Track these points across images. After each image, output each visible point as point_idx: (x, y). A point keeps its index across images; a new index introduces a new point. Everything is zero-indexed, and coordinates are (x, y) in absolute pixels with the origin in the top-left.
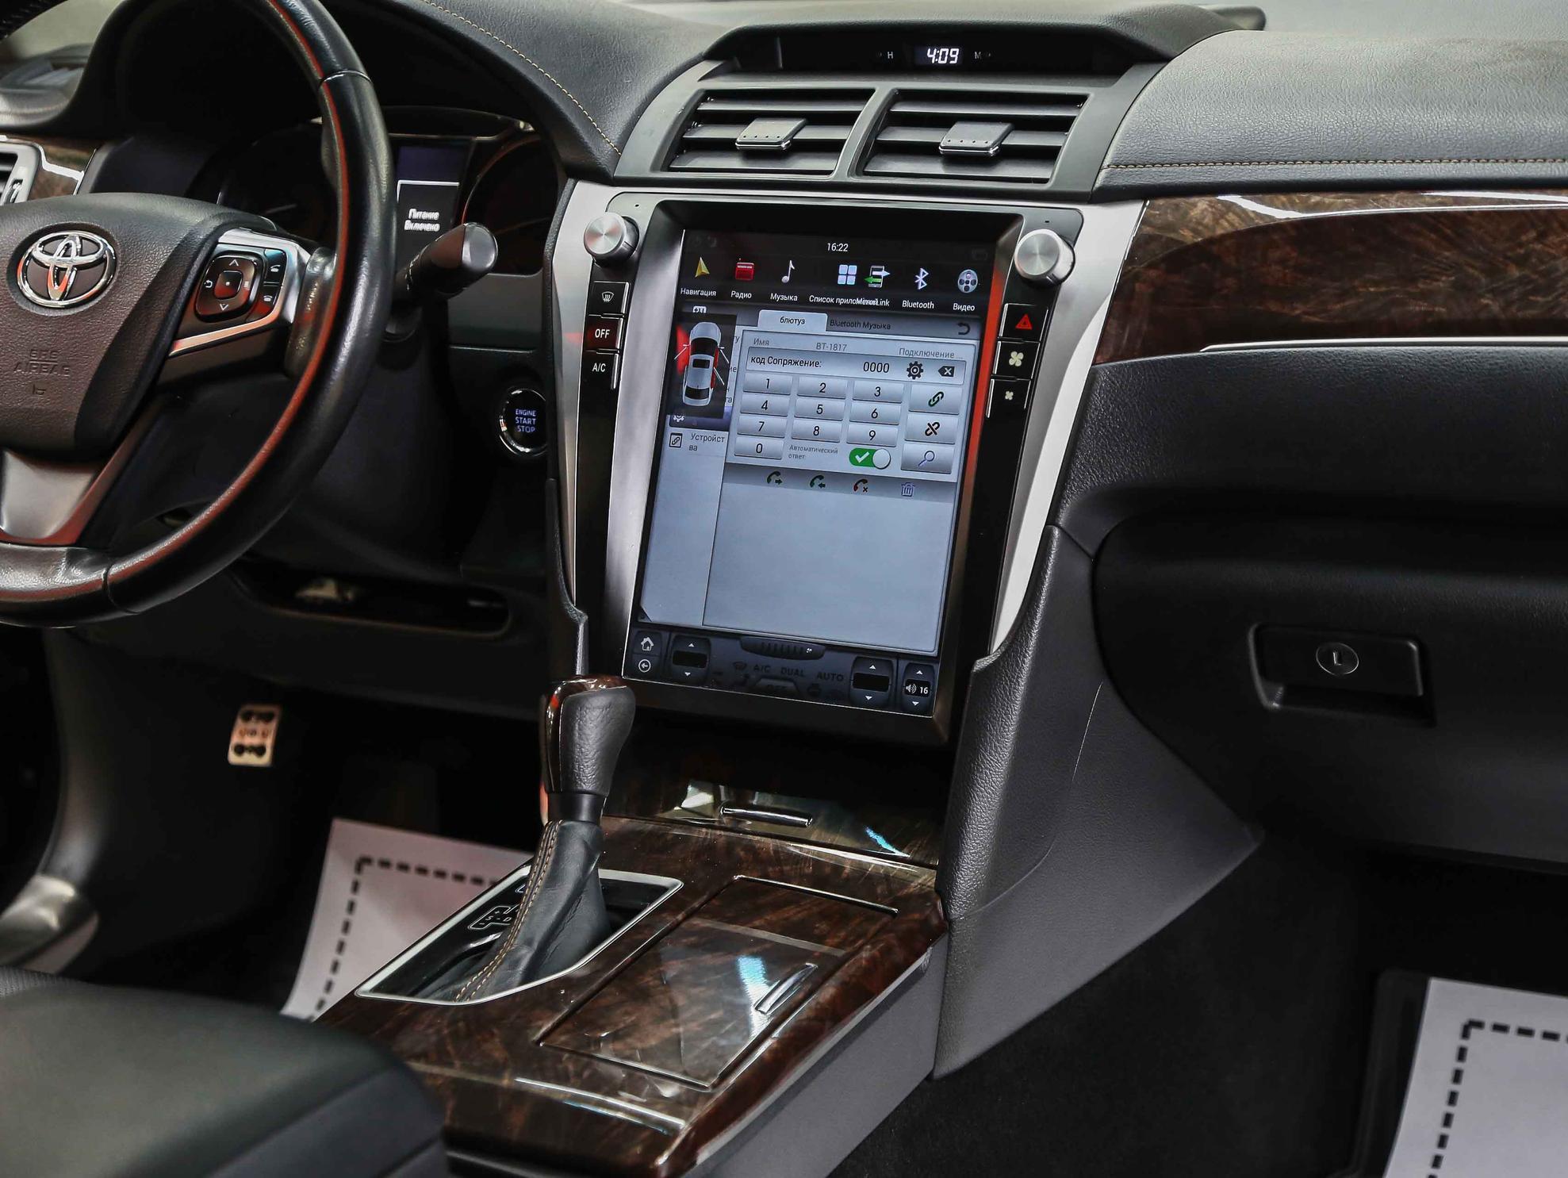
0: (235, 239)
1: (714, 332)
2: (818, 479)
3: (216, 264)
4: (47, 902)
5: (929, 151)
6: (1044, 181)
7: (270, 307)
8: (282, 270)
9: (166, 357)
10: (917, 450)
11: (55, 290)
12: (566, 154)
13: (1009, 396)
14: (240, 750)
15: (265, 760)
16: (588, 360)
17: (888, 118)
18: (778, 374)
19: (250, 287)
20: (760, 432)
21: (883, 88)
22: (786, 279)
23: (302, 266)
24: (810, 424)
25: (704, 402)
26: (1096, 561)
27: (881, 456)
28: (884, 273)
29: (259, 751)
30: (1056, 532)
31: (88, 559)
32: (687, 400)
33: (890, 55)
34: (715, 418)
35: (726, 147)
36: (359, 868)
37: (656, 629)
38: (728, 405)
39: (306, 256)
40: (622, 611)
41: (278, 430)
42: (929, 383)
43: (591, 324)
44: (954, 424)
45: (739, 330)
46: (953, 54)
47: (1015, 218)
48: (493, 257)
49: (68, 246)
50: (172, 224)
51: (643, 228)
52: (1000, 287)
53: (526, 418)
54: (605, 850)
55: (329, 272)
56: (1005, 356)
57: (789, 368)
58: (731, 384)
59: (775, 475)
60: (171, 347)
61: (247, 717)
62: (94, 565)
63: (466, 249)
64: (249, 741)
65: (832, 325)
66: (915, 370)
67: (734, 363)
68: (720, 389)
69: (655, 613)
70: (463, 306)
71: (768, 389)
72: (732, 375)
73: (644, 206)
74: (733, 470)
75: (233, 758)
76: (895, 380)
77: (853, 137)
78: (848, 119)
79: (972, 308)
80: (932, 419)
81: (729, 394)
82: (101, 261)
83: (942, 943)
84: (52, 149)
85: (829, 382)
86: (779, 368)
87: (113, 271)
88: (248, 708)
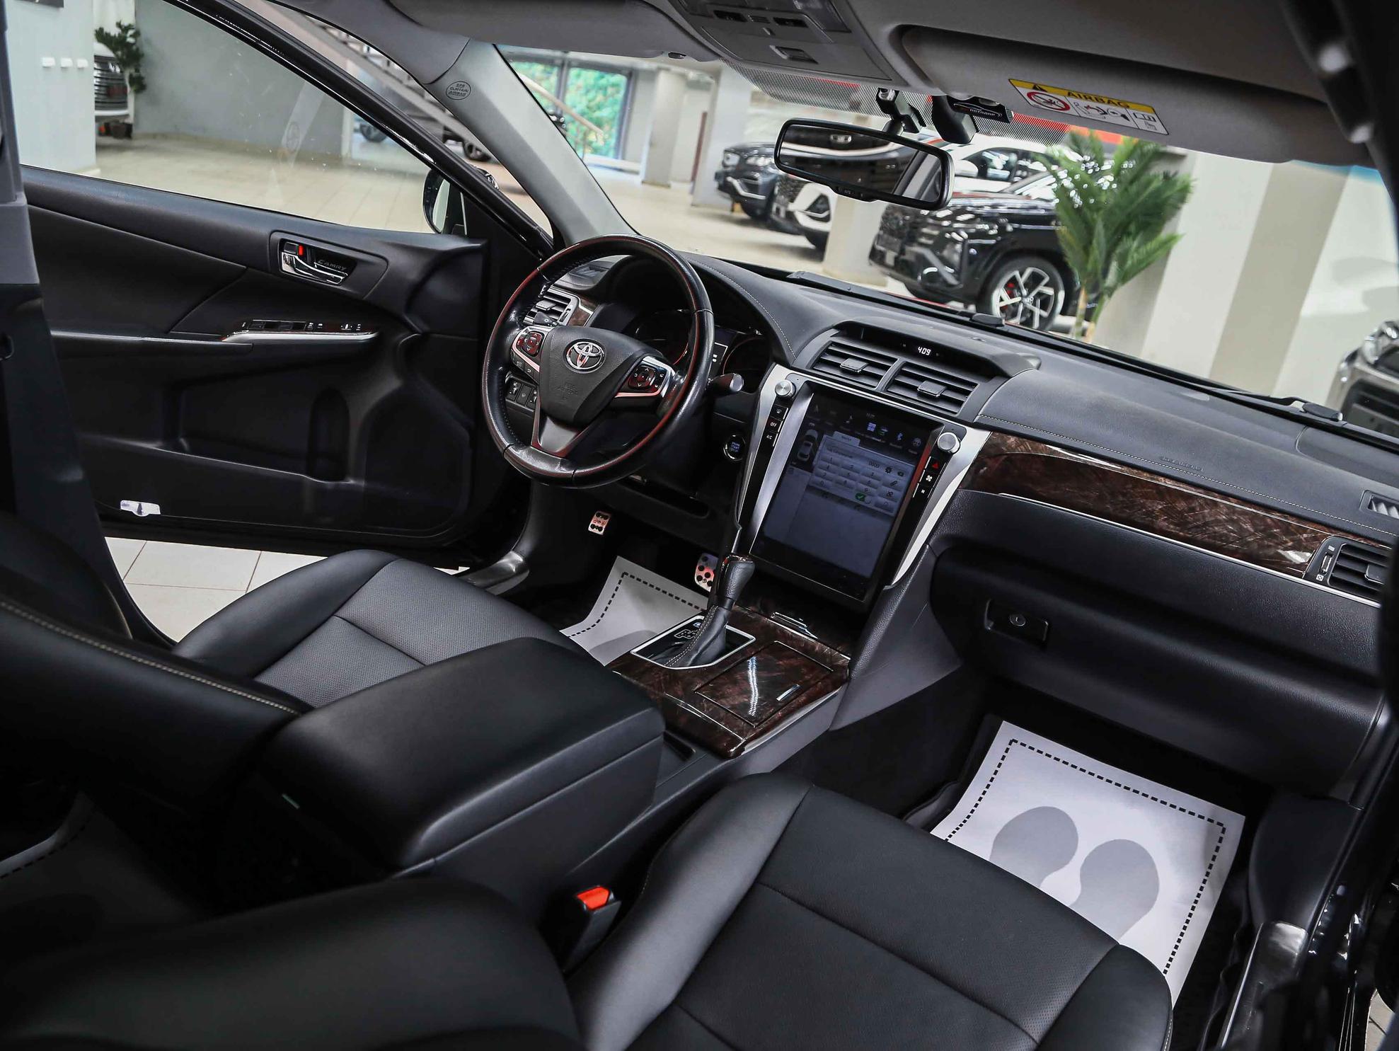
0: (650, 360)
1: (815, 435)
2: (842, 501)
3: (641, 368)
4: (513, 562)
5: (913, 389)
6: (956, 413)
7: (657, 389)
8: (664, 377)
9: (613, 398)
10: (883, 500)
11: (579, 363)
12: (775, 353)
13: (923, 491)
14: (593, 527)
15: (601, 533)
16: (766, 433)
17: (901, 372)
18: (836, 457)
19: (651, 380)
20: (824, 477)
21: (901, 360)
22: (848, 422)
23: (671, 377)
24: (844, 479)
25: (806, 460)
26: (938, 559)
27: (868, 498)
28: (886, 431)
29: (600, 529)
30: (928, 546)
31: (568, 465)
32: (799, 457)
33: (904, 345)
34: (808, 466)
35: (836, 366)
36: (622, 576)
37: (768, 540)
38: (814, 463)
39: (674, 373)
40: (755, 529)
41: (649, 436)
42: (893, 476)
43: (770, 420)
44: (898, 494)
45: (825, 436)
46: (929, 351)
47: (940, 424)
48: (741, 387)
49: (588, 348)
50: (629, 349)
51: (799, 388)
52: (929, 448)
53: (736, 446)
54: (733, 619)
55: (682, 381)
56: (925, 476)
57: (840, 456)
58: (817, 456)
59: (825, 495)
60: (616, 395)
61: (598, 516)
62: (570, 468)
63: (732, 382)
64: (596, 524)
65: (861, 444)
66: (889, 470)
67: (820, 448)
68: (812, 457)
69: (767, 534)
70: (721, 401)
71: (831, 461)
72: (818, 452)
73: (801, 380)
74: (810, 488)
75: (590, 529)
76: (880, 472)
77: (887, 376)
78: (886, 368)
79: (916, 453)
80: (891, 490)
81: (816, 459)
82: (599, 356)
83: (846, 685)
84: (583, 301)
85: (855, 465)
86: (837, 455)
87: (602, 361)
88: (600, 512)
